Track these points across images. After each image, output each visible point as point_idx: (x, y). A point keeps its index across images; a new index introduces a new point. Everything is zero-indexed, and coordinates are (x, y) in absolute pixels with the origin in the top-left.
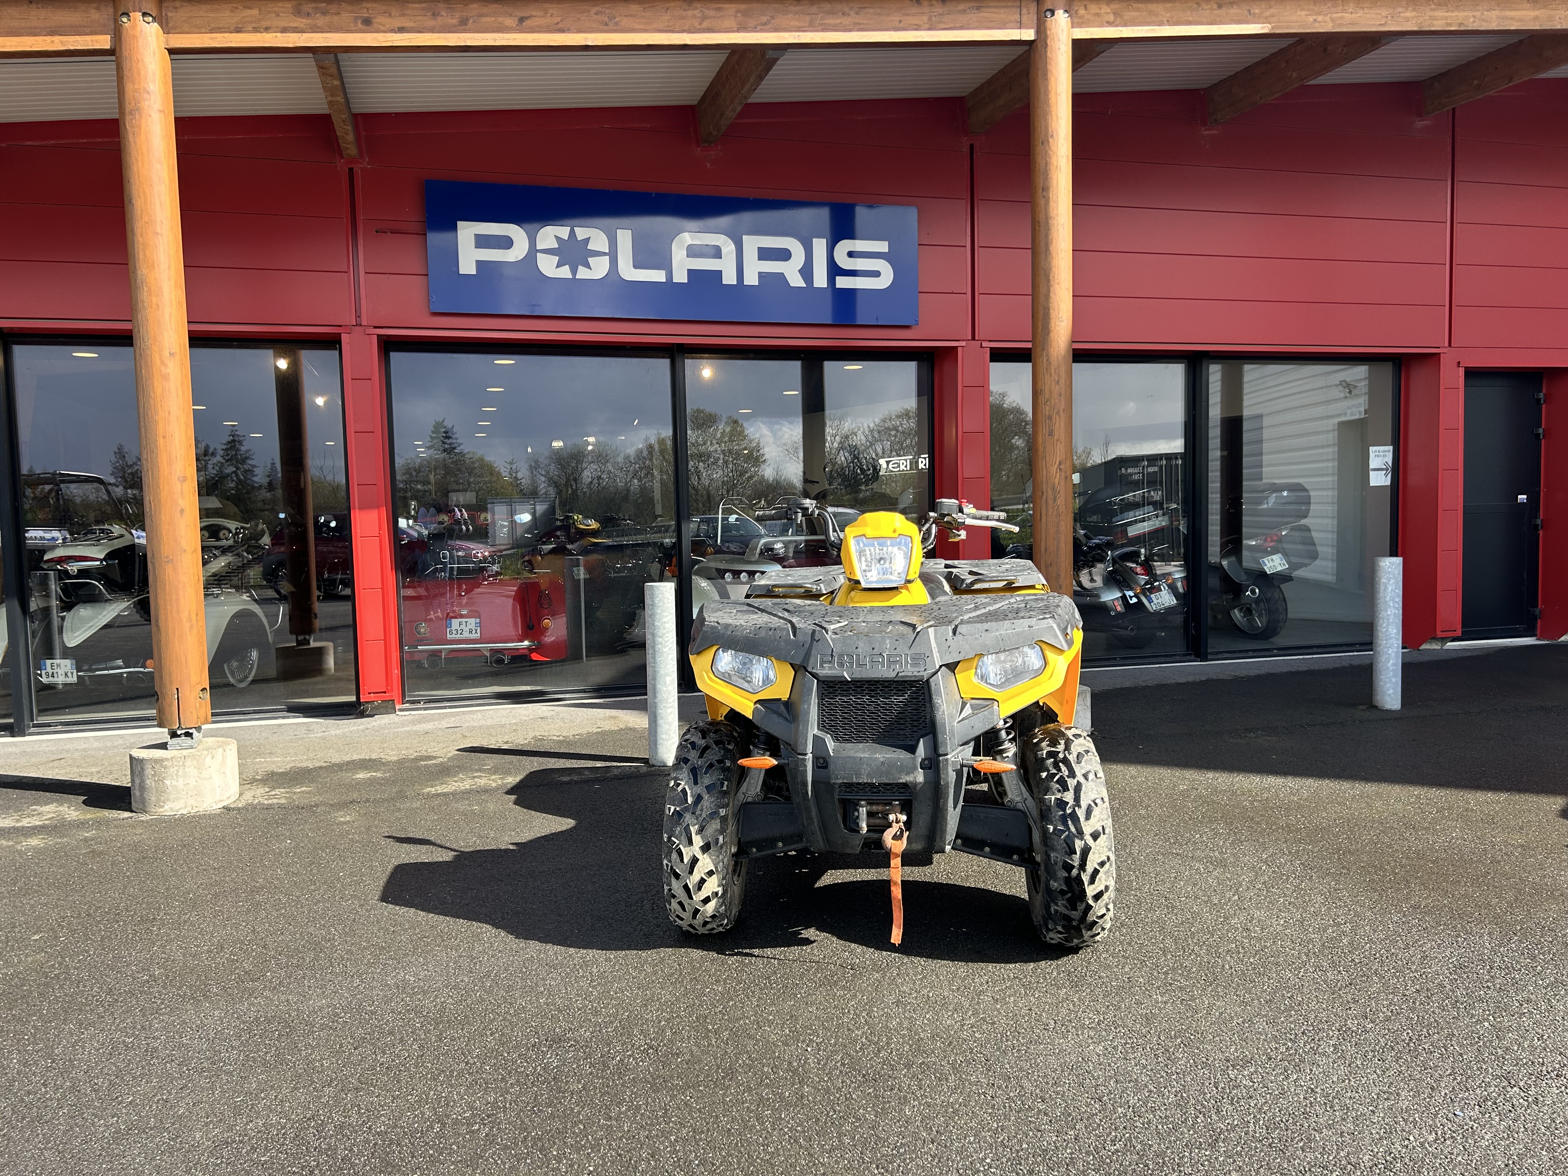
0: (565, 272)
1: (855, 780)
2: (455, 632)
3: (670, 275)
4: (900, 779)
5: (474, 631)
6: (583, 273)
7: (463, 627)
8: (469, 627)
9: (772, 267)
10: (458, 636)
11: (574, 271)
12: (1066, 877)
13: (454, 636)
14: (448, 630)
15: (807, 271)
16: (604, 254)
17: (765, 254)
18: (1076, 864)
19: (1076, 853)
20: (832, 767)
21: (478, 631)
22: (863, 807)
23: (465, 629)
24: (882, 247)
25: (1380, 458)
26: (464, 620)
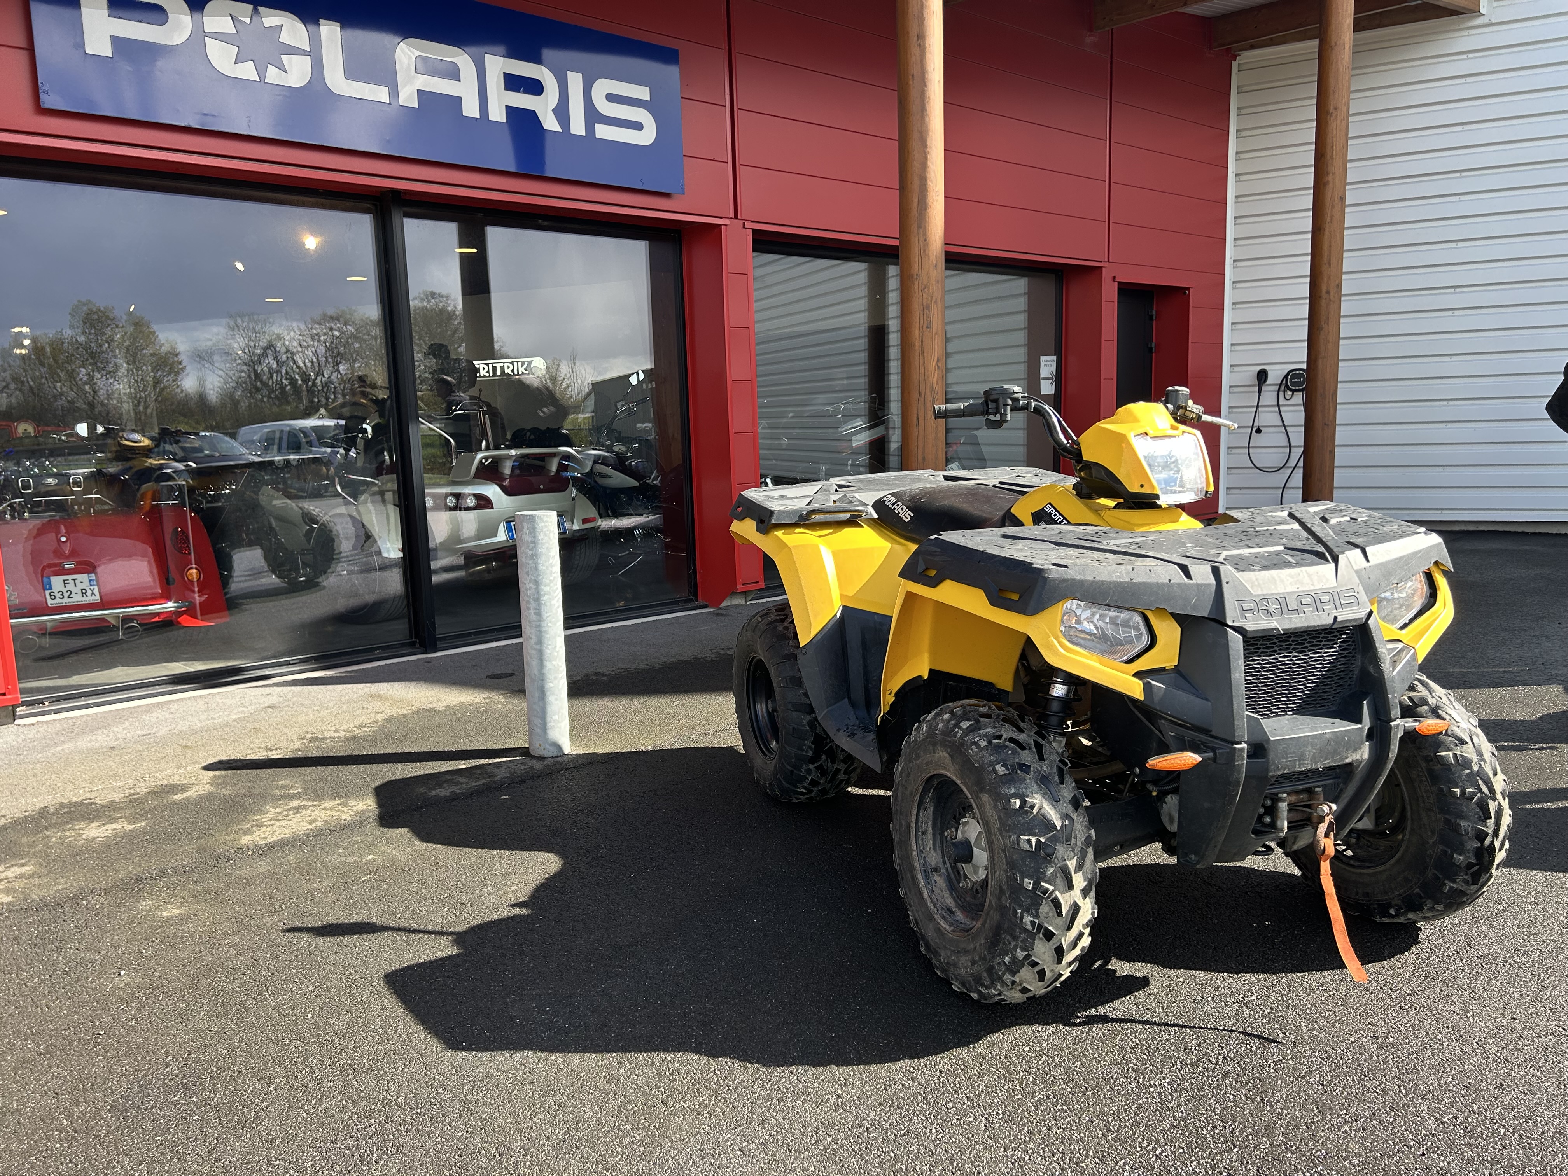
0: (247, 71)
1: (1298, 769)
2: (58, 595)
3: (394, 92)
4: (1346, 758)
5: (89, 593)
6: (273, 75)
7: (70, 587)
8: (80, 586)
9: (523, 101)
10: (66, 601)
11: (261, 73)
12: (1477, 848)
13: (58, 601)
14: (47, 592)
15: (562, 112)
16: (304, 53)
17: (513, 83)
18: (1490, 831)
19: (1490, 818)
20: (1272, 755)
21: (96, 591)
22: (1283, 800)
23: (74, 590)
24: (643, 93)
25: (1048, 368)
26: (70, 577)
